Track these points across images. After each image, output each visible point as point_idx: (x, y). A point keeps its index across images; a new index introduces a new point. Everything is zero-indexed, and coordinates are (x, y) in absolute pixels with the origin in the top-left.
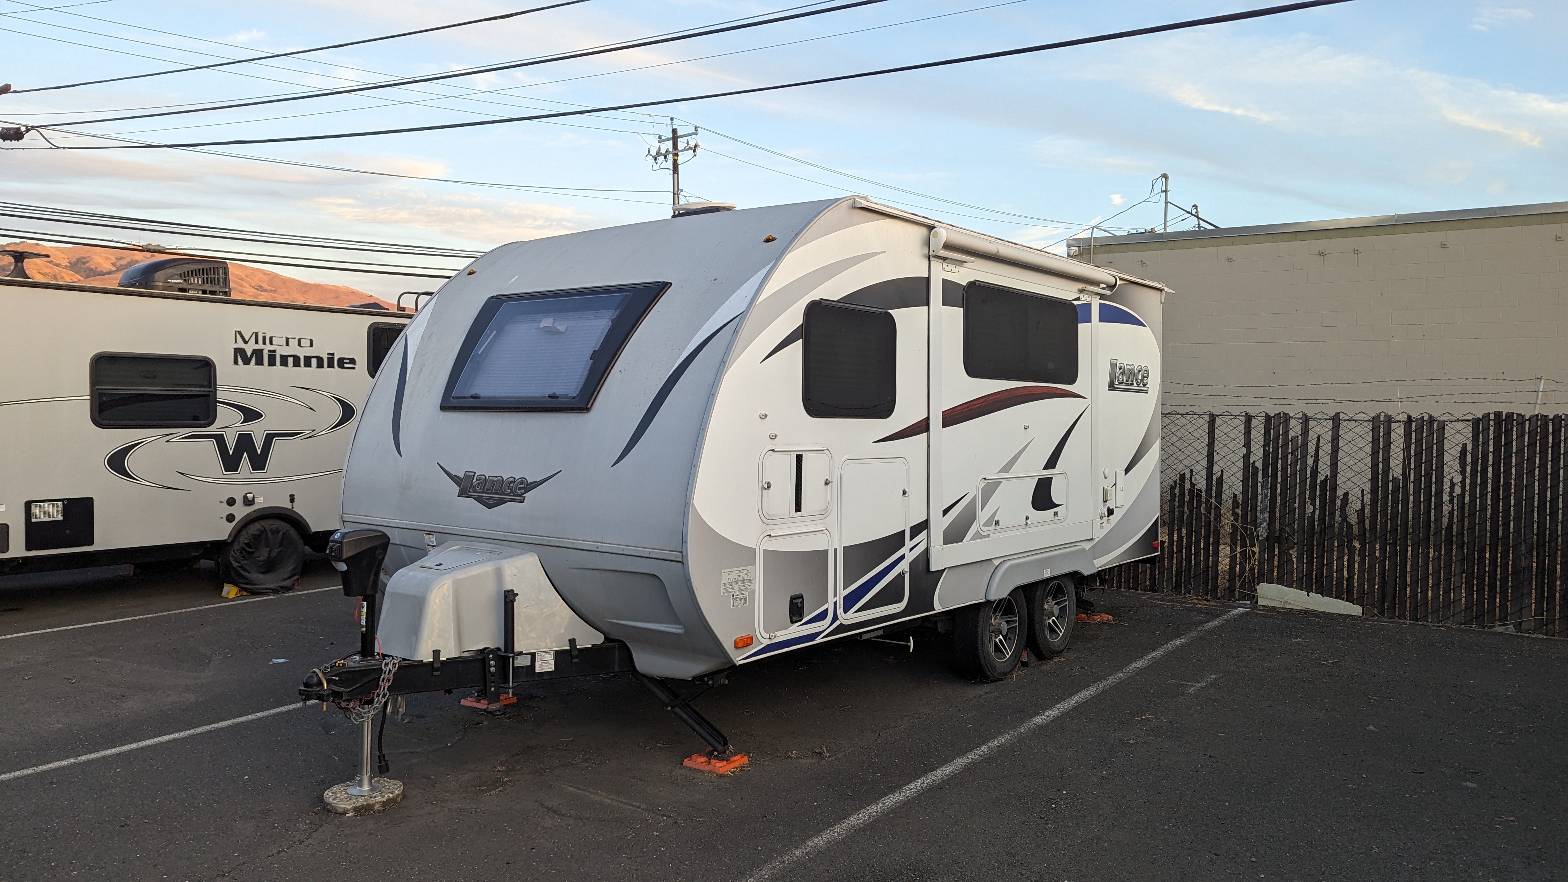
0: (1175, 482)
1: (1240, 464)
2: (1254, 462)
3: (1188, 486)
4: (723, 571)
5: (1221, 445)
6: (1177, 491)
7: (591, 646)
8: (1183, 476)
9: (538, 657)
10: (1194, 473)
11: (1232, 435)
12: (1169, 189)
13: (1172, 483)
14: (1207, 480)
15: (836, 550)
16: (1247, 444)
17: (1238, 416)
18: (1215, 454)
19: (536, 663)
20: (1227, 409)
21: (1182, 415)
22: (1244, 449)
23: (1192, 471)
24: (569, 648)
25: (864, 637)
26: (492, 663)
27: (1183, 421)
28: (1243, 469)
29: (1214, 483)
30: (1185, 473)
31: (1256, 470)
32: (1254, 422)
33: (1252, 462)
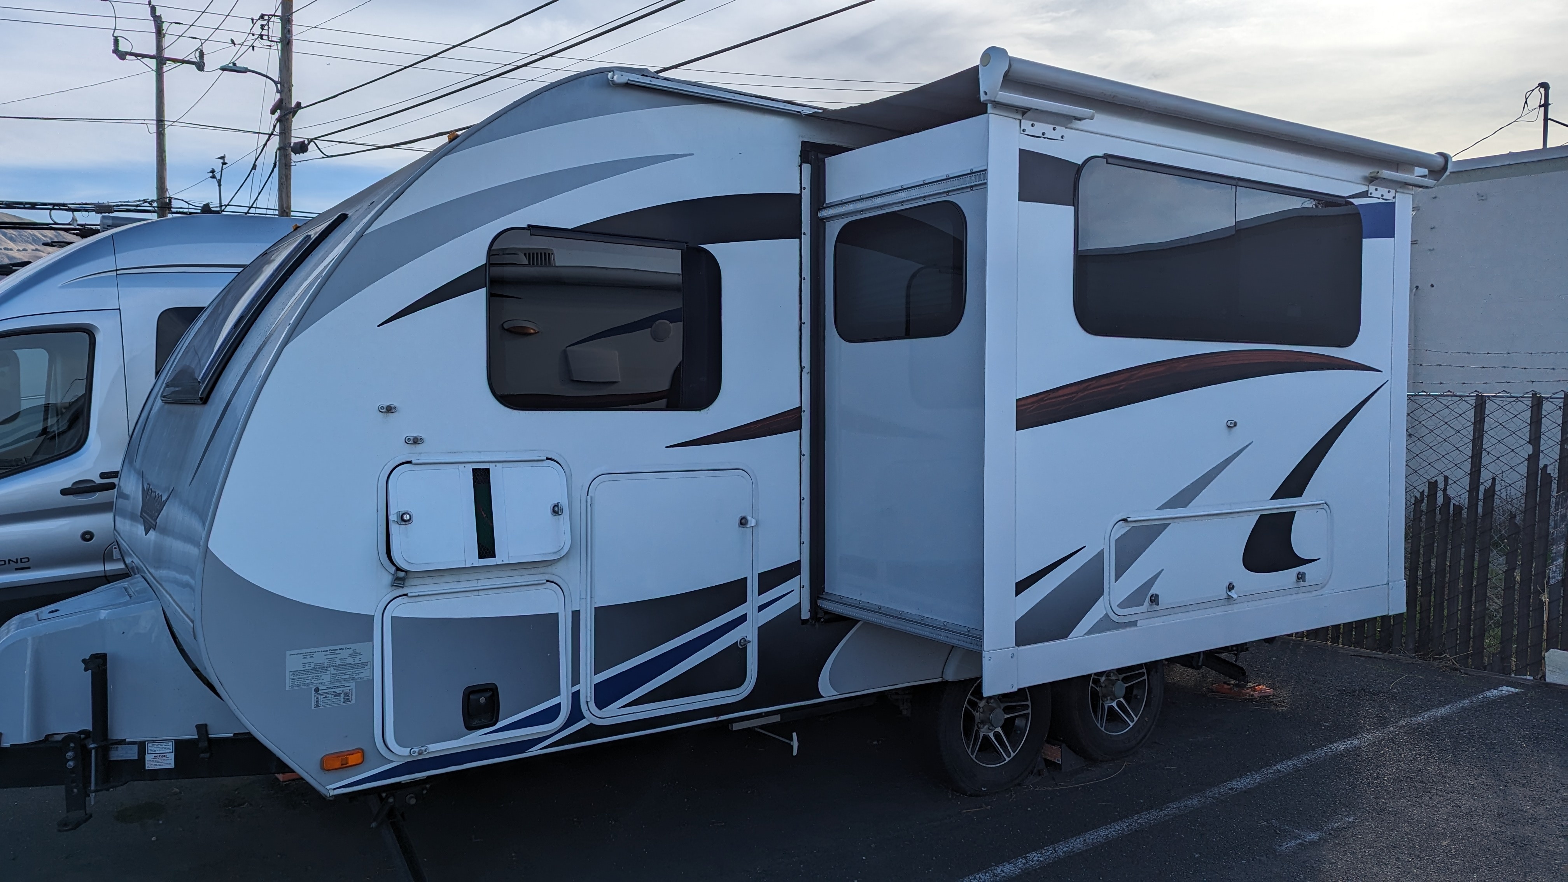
0: (1422, 493)
1: (1523, 469)
2: (1546, 466)
3: (1440, 500)
4: (288, 653)
5: (1494, 441)
6: (1424, 506)
7: (231, 735)
8: (1433, 485)
9: (150, 747)
10: (1450, 482)
11: (1512, 426)
12: (1550, 102)
13: (1418, 495)
14: (1470, 491)
15: (576, 615)
16: (1535, 439)
17: (1522, 397)
18: (1484, 453)
19: (147, 756)
20: (1506, 387)
21: (1435, 397)
22: (1530, 447)
23: (1446, 478)
24: (196, 737)
25: (736, 727)
26: (70, 754)
27: (1438, 406)
28: (1527, 477)
29: (1481, 496)
30: (1436, 481)
31: (1547, 478)
32: (1547, 407)
33: (1541, 465)
